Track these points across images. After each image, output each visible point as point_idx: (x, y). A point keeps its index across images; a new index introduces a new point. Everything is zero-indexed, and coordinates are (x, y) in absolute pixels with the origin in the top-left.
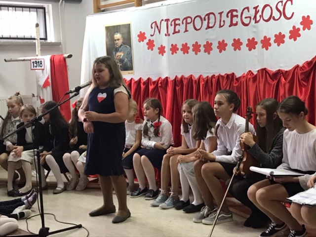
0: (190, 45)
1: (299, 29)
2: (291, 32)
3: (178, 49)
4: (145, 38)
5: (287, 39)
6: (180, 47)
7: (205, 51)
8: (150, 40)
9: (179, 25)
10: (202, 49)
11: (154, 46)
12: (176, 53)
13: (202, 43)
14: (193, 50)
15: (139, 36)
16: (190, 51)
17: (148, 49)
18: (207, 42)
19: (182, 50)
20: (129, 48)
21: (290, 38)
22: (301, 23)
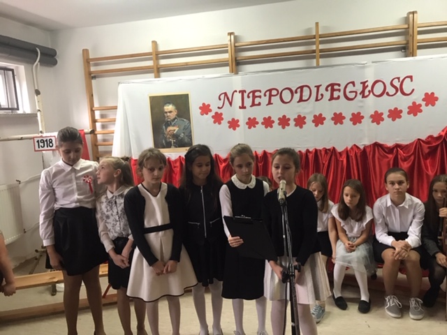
0: (275, 119)
1: (420, 105)
2: (409, 107)
3: (257, 123)
4: (211, 111)
5: (404, 114)
6: (260, 120)
7: (296, 125)
8: (216, 113)
9: (260, 97)
10: (292, 123)
11: (222, 119)
12: (255, 127)
13: (292, 116)
14: (279, 124)
15: (200, 108)
16: (276, 125)
17: (215, 122)
18: (299, 116)
19: (263, 123)
20: (187, 122)
21: (409, 113)
22: (424, 100)
